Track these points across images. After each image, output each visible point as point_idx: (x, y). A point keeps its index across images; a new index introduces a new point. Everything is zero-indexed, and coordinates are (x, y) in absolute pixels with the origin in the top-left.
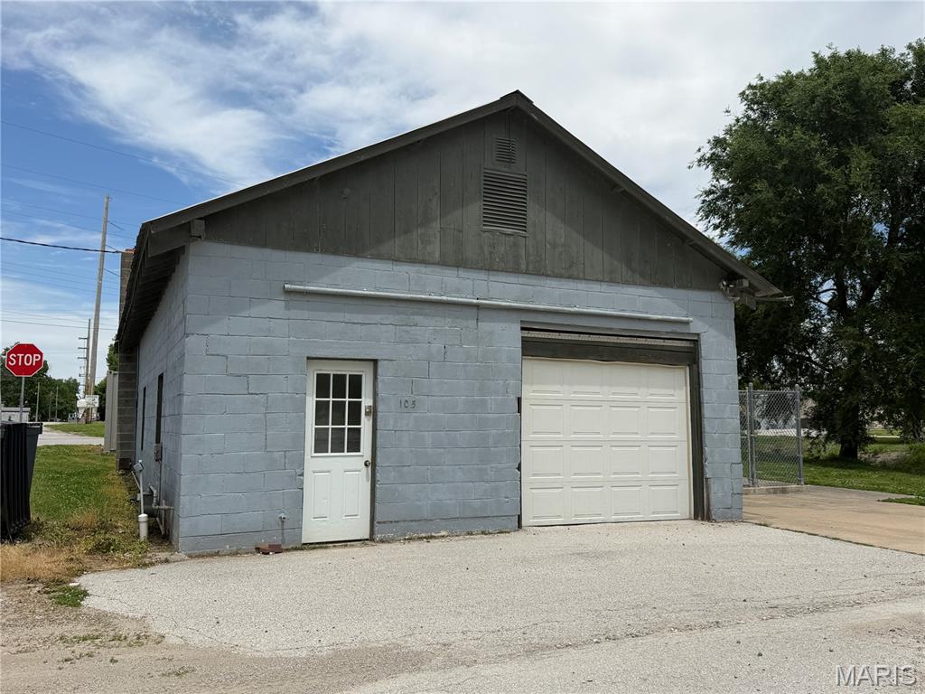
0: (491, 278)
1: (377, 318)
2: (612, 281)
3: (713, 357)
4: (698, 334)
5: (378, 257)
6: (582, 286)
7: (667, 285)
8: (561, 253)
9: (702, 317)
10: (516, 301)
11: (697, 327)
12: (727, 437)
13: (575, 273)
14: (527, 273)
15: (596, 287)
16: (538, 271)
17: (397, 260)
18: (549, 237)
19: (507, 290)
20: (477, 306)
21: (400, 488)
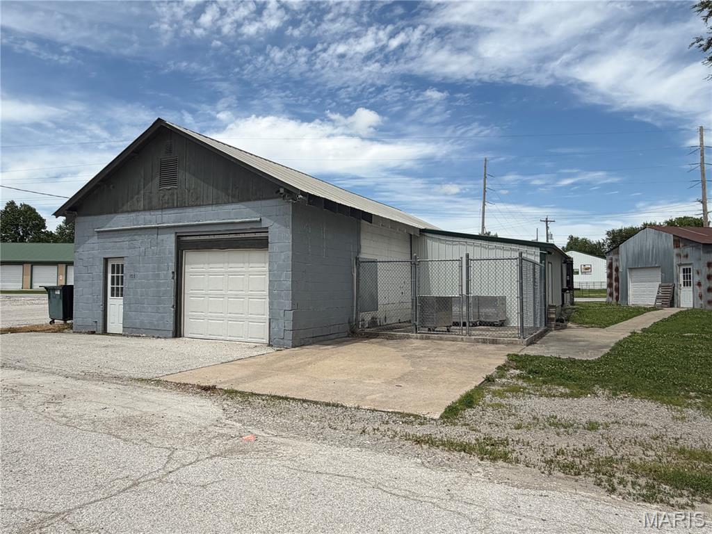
0: (164, 213)
1: (123, 239)
2: (218, 204)
3: (276, 241)
4: (267, 228)
5: (123, 212)
6: (203, 209)
7: (249, 200)
8: (192, 193)
9: (270, 216)
10: (173, 222)
11: (266, 223)
12: (283, 293)
13: (199, 203)
14: (177, 207)
15: (210, 208)
16: (182, 205)
17: (128, 212)
18: (187, 186)
19: (170, 218)
20: (158, 228)
21: (130, 313)
